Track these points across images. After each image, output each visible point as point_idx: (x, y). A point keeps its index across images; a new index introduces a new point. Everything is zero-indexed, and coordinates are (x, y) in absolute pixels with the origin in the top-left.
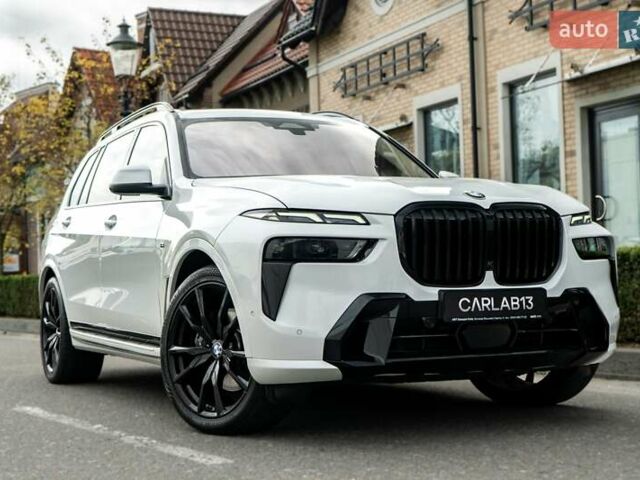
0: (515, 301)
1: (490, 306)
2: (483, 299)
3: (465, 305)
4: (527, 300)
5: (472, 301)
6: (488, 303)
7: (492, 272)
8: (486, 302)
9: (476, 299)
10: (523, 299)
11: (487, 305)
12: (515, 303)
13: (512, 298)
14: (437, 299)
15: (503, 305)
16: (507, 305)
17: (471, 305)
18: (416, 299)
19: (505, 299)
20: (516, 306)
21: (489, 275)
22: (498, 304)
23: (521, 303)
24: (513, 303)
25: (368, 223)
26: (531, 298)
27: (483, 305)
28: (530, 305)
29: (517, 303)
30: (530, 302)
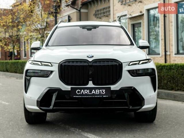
1: (88, 93)
2: (85, 90)
3: (78, 92)
4: (102, 91)
6: (87, 92)
7: (91, 81)
8: (86, 91)
9: (82, 90)
12: (98, 92)
13: (96, 90)
14: (70, 90)
15: (92, 92)
16: (94, 92)
17: (81, 92)
18: (63, 90)
19: (93, 90)
23: (100, 92)
24: (96, 92)
25: (52, 66)
27: (85, 92)
28: (104, 93)
30: (104, 91)
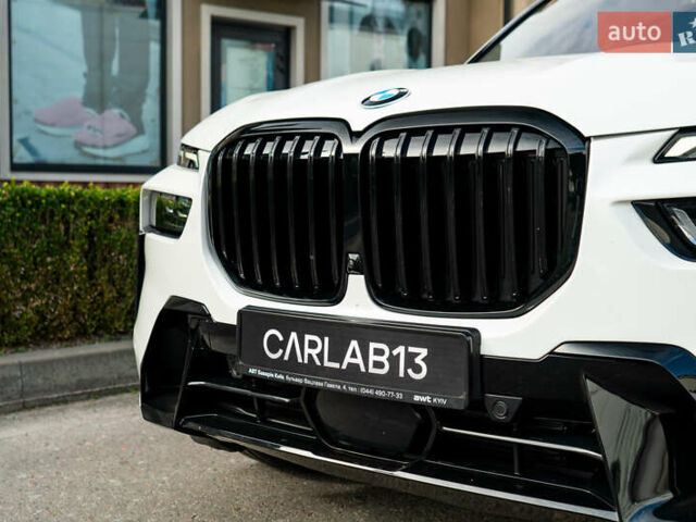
0: (379, 352)
1: (320, 356)
2: (308, 337)
3: (275, 344)
4: (410, 357)
5: (287, 337)
6: (314, 349)
7: (361, 278)
8: (313, 345)
9: (294, 335)
10: (401, 350)
11: (314, 352)
12: (376, 358)
13: (373, 346)
15: (348, 359)
16: (359, 361)
17: (283, 345)
18: (215, 319)
19: (354, 344)
20: (378, 365)
21: (356, 284)
22: (337, 354)
23: (394, 360)
24: (372, 358)
25: (198, 170)
26: (424, 352)
27: (307, 351)
28: (418, 369)
29: (383, 359)
30: (418, 360)
